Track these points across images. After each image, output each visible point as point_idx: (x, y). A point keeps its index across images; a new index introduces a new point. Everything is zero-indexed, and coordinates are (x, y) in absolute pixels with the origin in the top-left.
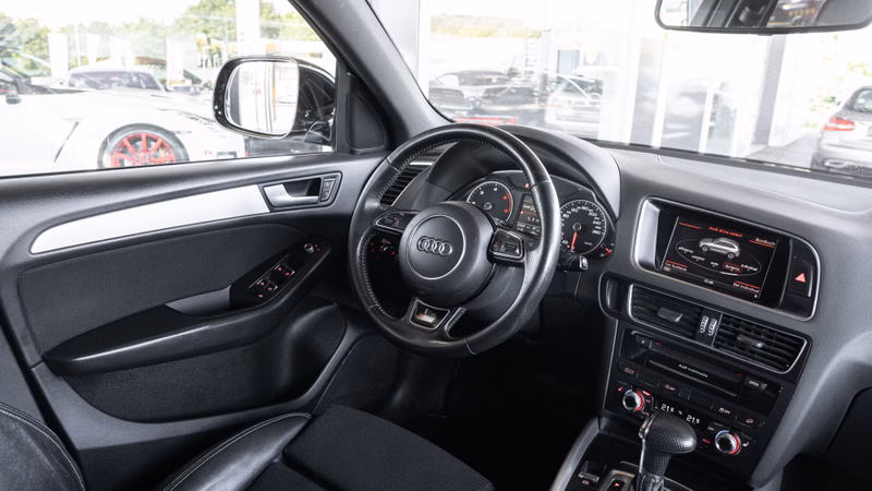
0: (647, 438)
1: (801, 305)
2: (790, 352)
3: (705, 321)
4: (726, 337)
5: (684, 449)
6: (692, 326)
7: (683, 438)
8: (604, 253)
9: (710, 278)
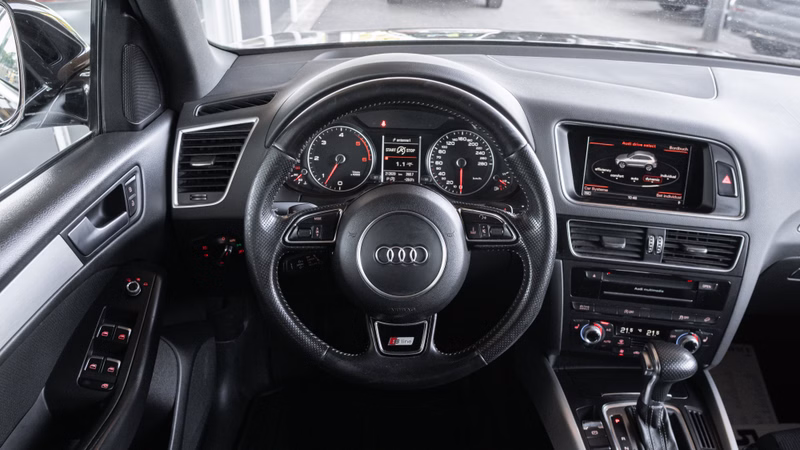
0: (660, 374)
1: (732, 206)
3: (652, 241)
4: (672, 251)
6: (641, 248)
8: (498, 184)
9: (633, 194)
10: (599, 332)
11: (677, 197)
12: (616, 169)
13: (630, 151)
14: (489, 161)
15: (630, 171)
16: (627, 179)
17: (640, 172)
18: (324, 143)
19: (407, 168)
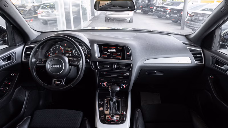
0: (111, 91)
1: (129, 58)
2: (129, 67)
3: (114, 66)
4: (118, 68)
5: (118, 90)
6: (111, 67)
7: (117, 88)
8: (88, 56)
9: (112, 57)
10: (105, 84)
11: (120, 57)
12: (108, 52)
13: (110, 49)
14: (86, 52)
15: (111, 52)
16: (110, 54)
17: (113, 52)
18: (54, 49)
19: (70, 53)
